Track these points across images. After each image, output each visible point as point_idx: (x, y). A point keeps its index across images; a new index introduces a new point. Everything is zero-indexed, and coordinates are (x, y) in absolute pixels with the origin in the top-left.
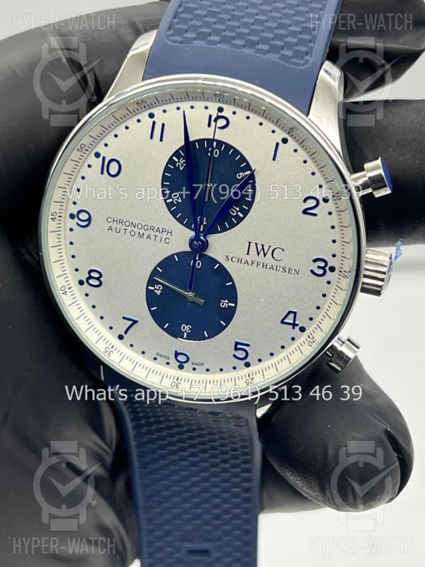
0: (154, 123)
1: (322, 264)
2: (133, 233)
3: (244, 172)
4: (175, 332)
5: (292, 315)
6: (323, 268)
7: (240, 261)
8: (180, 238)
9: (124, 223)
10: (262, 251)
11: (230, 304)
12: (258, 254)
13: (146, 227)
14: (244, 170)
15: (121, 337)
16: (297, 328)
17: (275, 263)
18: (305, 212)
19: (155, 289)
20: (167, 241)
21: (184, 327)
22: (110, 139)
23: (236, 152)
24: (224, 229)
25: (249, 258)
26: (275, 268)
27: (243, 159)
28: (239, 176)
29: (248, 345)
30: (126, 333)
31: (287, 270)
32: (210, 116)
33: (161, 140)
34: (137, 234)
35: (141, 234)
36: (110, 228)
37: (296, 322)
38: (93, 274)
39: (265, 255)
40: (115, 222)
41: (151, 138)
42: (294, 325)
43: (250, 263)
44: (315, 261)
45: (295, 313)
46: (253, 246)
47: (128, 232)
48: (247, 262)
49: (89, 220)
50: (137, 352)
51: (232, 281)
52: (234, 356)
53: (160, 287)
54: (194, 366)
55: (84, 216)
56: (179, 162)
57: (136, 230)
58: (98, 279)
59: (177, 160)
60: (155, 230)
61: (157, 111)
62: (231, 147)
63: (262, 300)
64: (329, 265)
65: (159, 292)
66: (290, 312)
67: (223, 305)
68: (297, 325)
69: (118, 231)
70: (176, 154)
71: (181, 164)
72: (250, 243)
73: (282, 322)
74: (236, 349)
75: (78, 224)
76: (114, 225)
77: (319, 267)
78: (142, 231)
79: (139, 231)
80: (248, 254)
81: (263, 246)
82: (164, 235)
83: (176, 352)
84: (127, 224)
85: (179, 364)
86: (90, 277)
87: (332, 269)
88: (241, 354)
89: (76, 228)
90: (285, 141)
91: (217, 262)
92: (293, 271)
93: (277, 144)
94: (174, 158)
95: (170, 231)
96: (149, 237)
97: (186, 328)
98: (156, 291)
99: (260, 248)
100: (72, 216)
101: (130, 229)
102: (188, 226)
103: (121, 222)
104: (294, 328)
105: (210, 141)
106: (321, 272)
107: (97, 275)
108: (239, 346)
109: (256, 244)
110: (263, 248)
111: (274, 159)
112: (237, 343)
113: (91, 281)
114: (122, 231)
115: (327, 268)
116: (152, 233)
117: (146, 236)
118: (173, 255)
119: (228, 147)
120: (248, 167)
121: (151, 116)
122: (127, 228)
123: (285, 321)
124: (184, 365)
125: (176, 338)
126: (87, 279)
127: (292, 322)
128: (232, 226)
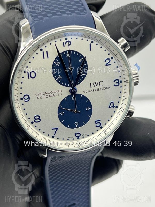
0: (43, 52)
1: (117, 81)
2: (47, 96)
3: (81, 59)
4: (73, 127)
5: (112, 103)
6: (118, 83)
7: (89, 91)
8: (65, 91)
9: (42, 94)
10: (95, 85)
11: (90, 108)
12: (95, 86)
13: (51, 92)
14: (81, 58)
15: (53, 137)
16: (115, 107)
17: (101, 87)
18: (107, 65)
19: (61, 114)
20: (61, 94)
21: (75, 123)
22: (28, 64)
23: (76, 52)
24: (80, 82)
25: (92, 89)
26: (102, 89)
27: (80, 54)
28: (80, 61)
29: (100, 120)
30: (55, 134)
31: (106, 88)
32: (63, 43)
33: (48, 58)
34: (49, 96)
35: (50, 96)
36: (38, 98)
37: (114, 105)
38: (36, 118)
39: (97, 86)
40: (39, 95)
41: (44, 58)
42: (114, 107)
43: (93, 91)
44: (114, 81)
45: (113, 102)
46: (92, 84)
47: (45, 97)
48: (91, 91)
49: (29, 98)
50: (61, 140)
51: (88, 100)
52: (96, 126)
53: (63, 112)
54: (83, 136)
55: (26, 97)
56: (57, 63)
57: (48, 95)
58: (39, 119)
59: (56, 63)
60: (55, 92)
61: (43, 48)
62: (74, 51)
63: (100, 102)
64: (120, 81)
65: (63, 114)
66: (111, 103)
67: (87, 110)
68: (115, 106)
69: (41, 98)
70: (55, 61)
71: (58, 64)
72: (91, 83)
73: (110, 107)
74: (96, 124)
75: (25, 101)
76: (39, 96)
77: (117, 83)
78: (50, 94)
79: (49, 94)
80: (91, 88)
81: (95, 83)
82: (59, 92)
83: (75, 133)
84: (44, 94)
85: (77, 138)
86: (36, 119)
87: (121, 82)
88: (98, 125)
89: (25, 103)
90: (92, 42)
91: (81, 95)
92: (108, 88)
93: (90, 44)
94: (55, 63)
95: (61, 90)
96: (53, 95)
97: (76, 123)
98: (62, 114)
99: (94, 84)
100: (22, 99)
101: (45, 95)
102: (67, 86)
103: (41, 94)
104: (114, 108)
105: (66, 52)
106: (117, 84)
107: (38, 117)
108: (97, 122)
109: (93, 83)
110: (96, 84)
111: (90, 50)
112: (96, 121)
113: (36, 121)
114: (43, 97)
115: (119, 82)
116: (54, 94)
117: (52, 95)
118: (64, 99)
119: (73, 51)
120: (82, 56)
121: (41, 50)
122: (44, 95)
123: (110, 106)
124: (79, 137)
125: (74, 128)
126: (35, 121)
127: (113, 106)
128: (83, 80)
